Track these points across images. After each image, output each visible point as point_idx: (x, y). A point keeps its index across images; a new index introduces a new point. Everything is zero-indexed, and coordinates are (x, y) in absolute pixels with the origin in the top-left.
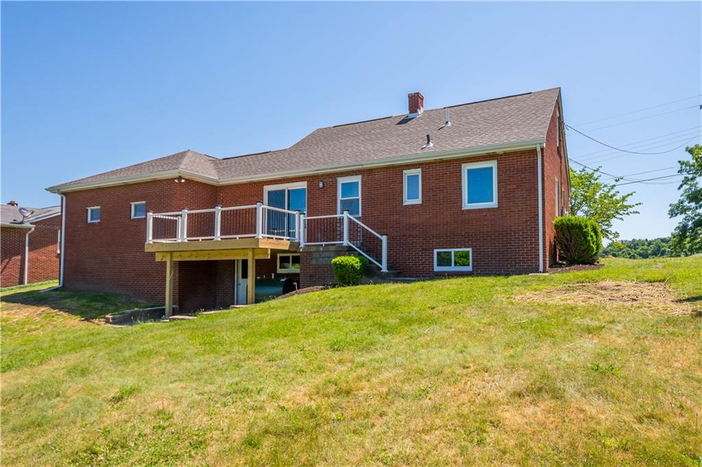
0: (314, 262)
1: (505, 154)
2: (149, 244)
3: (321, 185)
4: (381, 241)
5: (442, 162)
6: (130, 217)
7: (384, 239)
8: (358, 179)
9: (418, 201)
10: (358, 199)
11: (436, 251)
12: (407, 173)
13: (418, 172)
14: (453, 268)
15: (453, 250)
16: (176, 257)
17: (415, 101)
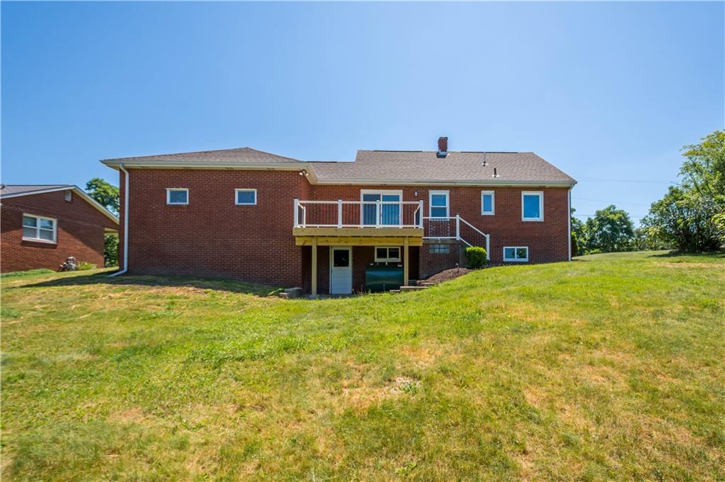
0: (431, 251)
1: (551, 188)
2: (297, 228)
3: (416, 194)
4: (485, 238)
5: (510, 188)
6: (234, 203)
7: (488, 236)
8: (446, 193)
9: (492, 213)
10: (446, 208)
11: (504, 248)
12: (484, 193)
13: (491, 193)
14: (516, 259)
15: (516, 248)
16: (321, 242)
17: (443, 143)
